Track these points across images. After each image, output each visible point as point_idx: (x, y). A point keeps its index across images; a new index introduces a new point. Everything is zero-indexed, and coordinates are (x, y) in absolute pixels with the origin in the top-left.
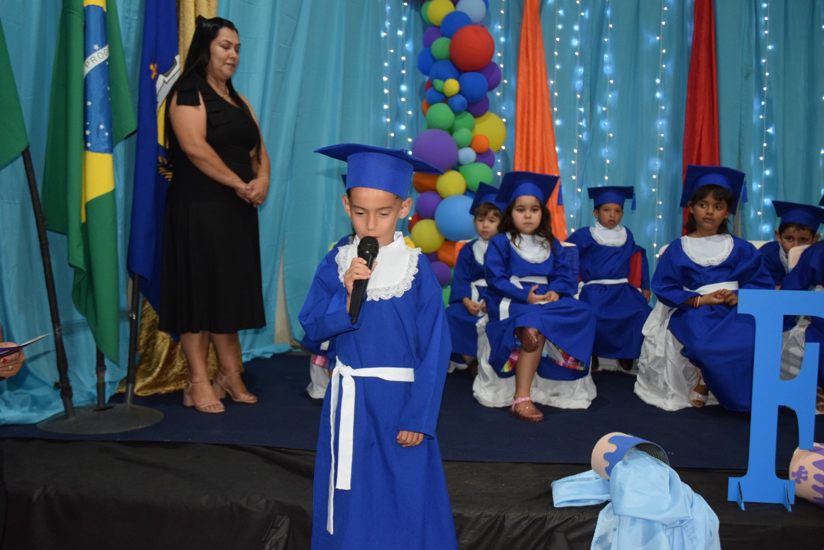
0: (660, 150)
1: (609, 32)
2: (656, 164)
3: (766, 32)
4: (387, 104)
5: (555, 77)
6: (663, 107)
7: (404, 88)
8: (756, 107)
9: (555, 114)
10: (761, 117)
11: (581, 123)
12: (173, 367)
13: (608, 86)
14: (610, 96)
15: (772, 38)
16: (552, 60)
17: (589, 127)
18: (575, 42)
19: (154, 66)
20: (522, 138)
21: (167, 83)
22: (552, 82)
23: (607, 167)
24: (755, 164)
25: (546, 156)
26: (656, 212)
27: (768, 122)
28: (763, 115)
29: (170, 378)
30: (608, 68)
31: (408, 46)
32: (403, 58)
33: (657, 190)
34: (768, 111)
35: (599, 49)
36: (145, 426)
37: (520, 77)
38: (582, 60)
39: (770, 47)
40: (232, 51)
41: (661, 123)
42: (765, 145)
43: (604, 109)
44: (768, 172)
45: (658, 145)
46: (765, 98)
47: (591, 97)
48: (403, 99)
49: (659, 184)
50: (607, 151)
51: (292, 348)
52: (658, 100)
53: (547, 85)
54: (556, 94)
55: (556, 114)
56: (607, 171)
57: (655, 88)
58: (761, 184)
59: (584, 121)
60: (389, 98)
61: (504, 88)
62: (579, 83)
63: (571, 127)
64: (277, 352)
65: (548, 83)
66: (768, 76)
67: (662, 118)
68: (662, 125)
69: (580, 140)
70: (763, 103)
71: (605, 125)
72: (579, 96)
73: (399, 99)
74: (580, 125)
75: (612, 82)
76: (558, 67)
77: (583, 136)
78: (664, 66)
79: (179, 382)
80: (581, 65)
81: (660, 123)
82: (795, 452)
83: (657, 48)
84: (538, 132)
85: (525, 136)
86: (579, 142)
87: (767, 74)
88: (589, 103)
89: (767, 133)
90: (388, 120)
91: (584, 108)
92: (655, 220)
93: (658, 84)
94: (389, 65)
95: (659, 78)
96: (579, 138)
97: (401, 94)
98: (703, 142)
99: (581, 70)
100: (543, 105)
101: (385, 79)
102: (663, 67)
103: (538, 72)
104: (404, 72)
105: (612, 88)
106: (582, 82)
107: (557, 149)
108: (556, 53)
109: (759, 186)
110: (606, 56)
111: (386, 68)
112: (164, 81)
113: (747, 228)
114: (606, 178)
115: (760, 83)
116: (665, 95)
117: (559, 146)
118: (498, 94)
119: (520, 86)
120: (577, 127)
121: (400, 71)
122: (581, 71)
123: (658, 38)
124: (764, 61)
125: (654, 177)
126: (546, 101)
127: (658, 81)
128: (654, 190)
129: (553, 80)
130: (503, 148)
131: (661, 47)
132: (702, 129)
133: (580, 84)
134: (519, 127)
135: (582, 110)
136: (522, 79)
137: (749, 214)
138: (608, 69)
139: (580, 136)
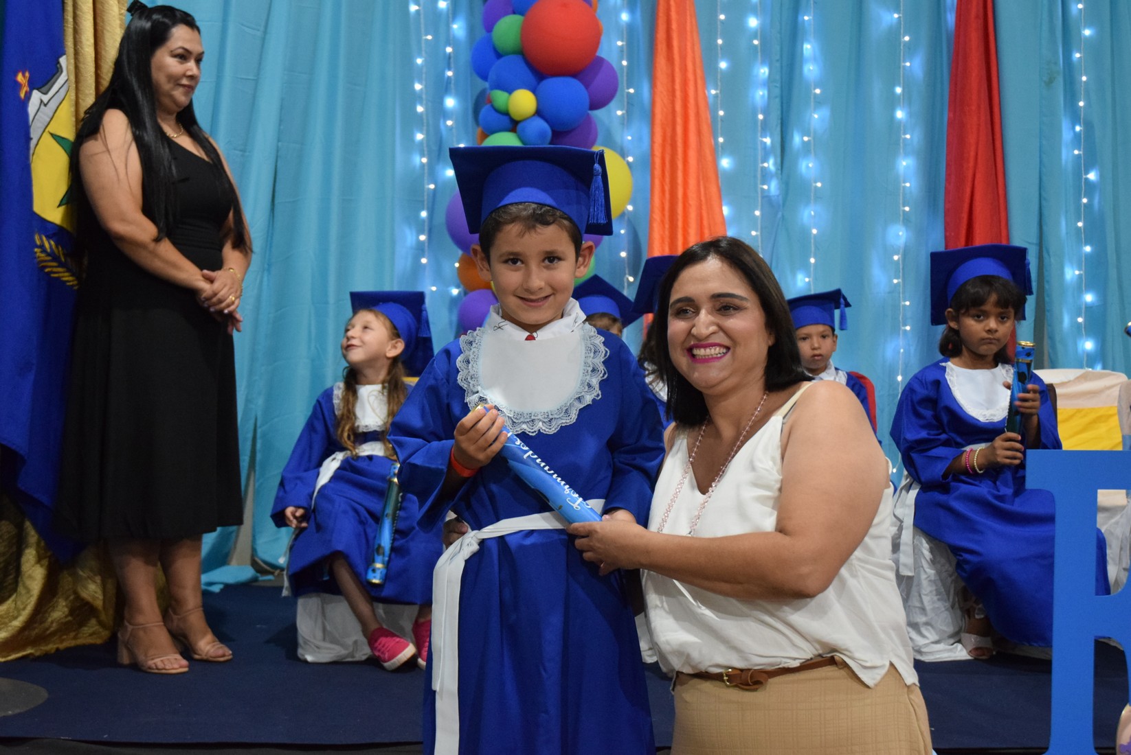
0: (904, 211)
1: (812, 6)
2: (899, 235)
3: (1080, 6)
4: (422, 133)
5: (719, 84)
6: (908, 136)
7: (450, 102)
8: (1067, 136)
9: (720, 148)
10: (1076, 152)
11: (766, 165)
12: (54, 609)
13: (812, 100)
14: (816, 116)
15: (1091, 16)
16: (712, 55)
17: (780, 172)
18: (753, 22)
19: (24, 75)
20: (663, 191)
21: (45, 105)
22: (713, 92)
23: (812, 241)
24: (1067, 233)
25: (705, 223)
26: (901, 319)
27: (1089, 161)
28: (1079, 150)
29: (47, 629)
30: (811, 68)
31: (458, 28)
32: (449, 50)
33: (900, 280)
34: (1088, 141)
35: (794, 36)
36: (17, 711)
37: (659, 84)
38: (765, 53)
39: (1087, 32)
40: (191, 64)
41: (906, 164)
42: (1085, 200)
43: (806, 139)
44: (1088, 249)
45: (901, 202)
46: (1082, 121)
47: (782, 119)
48: (449, 123)
49: (903, 269)
50: (813, 213)
51: (259, 575)
52: (900, 122)
53: (705, 97)
54: (721, 113)
55: (722, 148)
56: (813, 249)
57: (892, 103)
58: (1080, 269)
59: (771, 161)
60: (425, 121)
61: (628, 103)
62: (760, 94)
63: (748, 173)
64: (231, 579)
65: (706, 92)
66: (1085, 82)
67: (906, 155)
68: (907, 167)
69: (766, 197)
70: (1078, 128)
71: (808, 167)
72: (761, 117)
73: (442, 121)
74: (763, 169)
75: (818, 91)
76: (723, 65)
77: (773, 187)
78: (908, 64)
79: (65, 637)
80: (763, 63)
81: (904, 163)
82: (1123, 712)
83: (893, 34)
84: (692, 182)
85: (667, 188)
86: (763, 197)
87: (1084, 78)
88: (779, 129)
89: (1087, 179)
90: (424, 160)
91: (771, 137)
92: (899, 335)
93: (899, 96)
94: (426, 61)
95: (899, 86)
96: (763, 190)
97: (445, 114)
98: (978, 197)
99: (764, 71)
100: (699, 133)
101: (418, 87)
102: (904, 67)
103: (690, 76)
104: (450, 74)
105: (819, 102)
106: (766, 92)
107: (726, 210)
108: (720, 42)
109: (1077, 272)
110: (807, 48)
111: (420, 68)
112: (42, 101)
113: (1059, 346)
114: (812, 260)
115: (1071, 95)
116: (910, 115)
117: (729, 204)
118: (619, 113)
119: (658, 100)
120: (759, 170)
121: (443, 73)
122: (765, 73)
123: (896, 16)
124: (1078, 55)
125: (896, 258)
126: (705, 128)
127: (898, 90)
128: (895, 281)
129: (716, 89)
130: (630, 208)
131: (902, 32)
132: (974, 175)
133: (763, 96)
134: (658, 172)
135: (768, 140)
136: (661, 88)
137: (1061, 322)
138: (811, 70)
139: (765, 187)
